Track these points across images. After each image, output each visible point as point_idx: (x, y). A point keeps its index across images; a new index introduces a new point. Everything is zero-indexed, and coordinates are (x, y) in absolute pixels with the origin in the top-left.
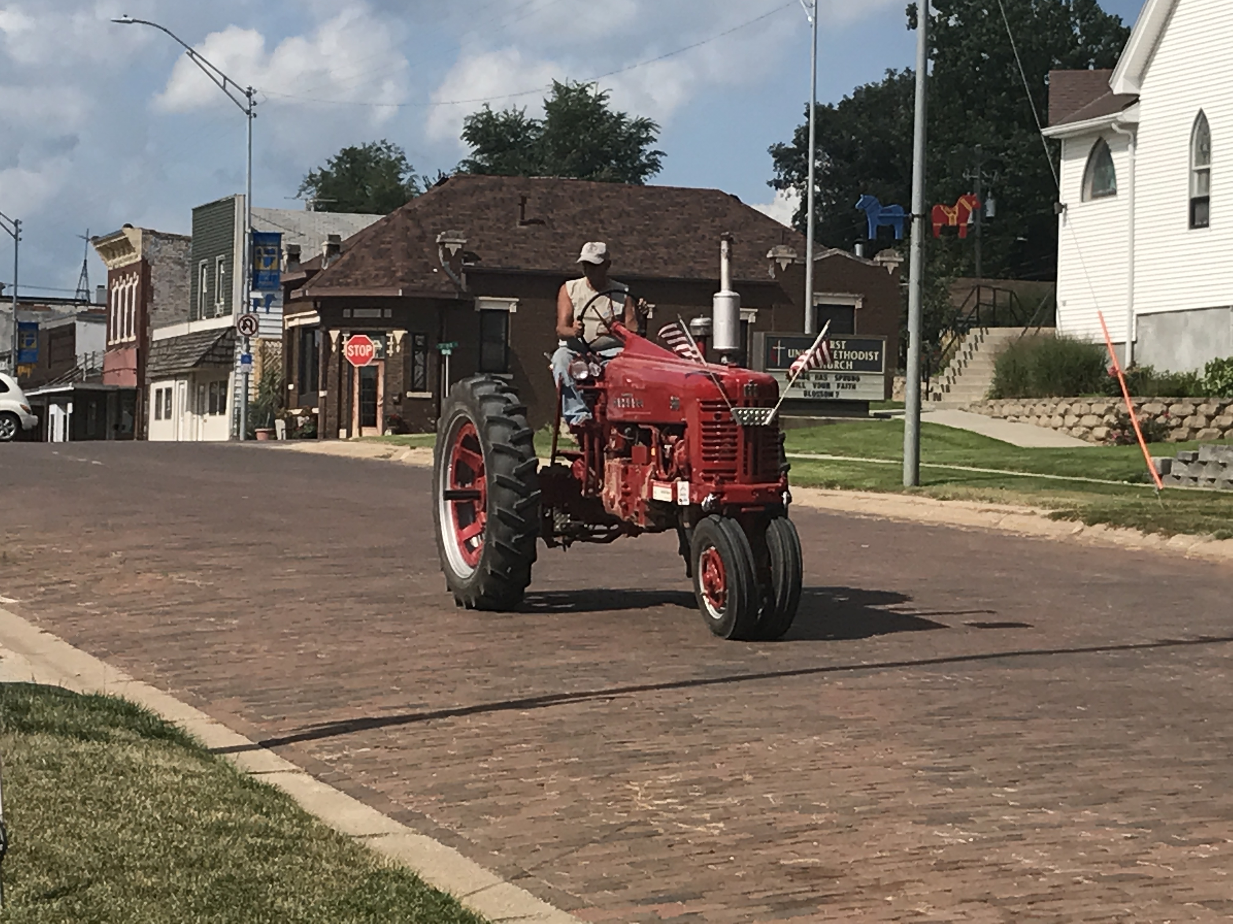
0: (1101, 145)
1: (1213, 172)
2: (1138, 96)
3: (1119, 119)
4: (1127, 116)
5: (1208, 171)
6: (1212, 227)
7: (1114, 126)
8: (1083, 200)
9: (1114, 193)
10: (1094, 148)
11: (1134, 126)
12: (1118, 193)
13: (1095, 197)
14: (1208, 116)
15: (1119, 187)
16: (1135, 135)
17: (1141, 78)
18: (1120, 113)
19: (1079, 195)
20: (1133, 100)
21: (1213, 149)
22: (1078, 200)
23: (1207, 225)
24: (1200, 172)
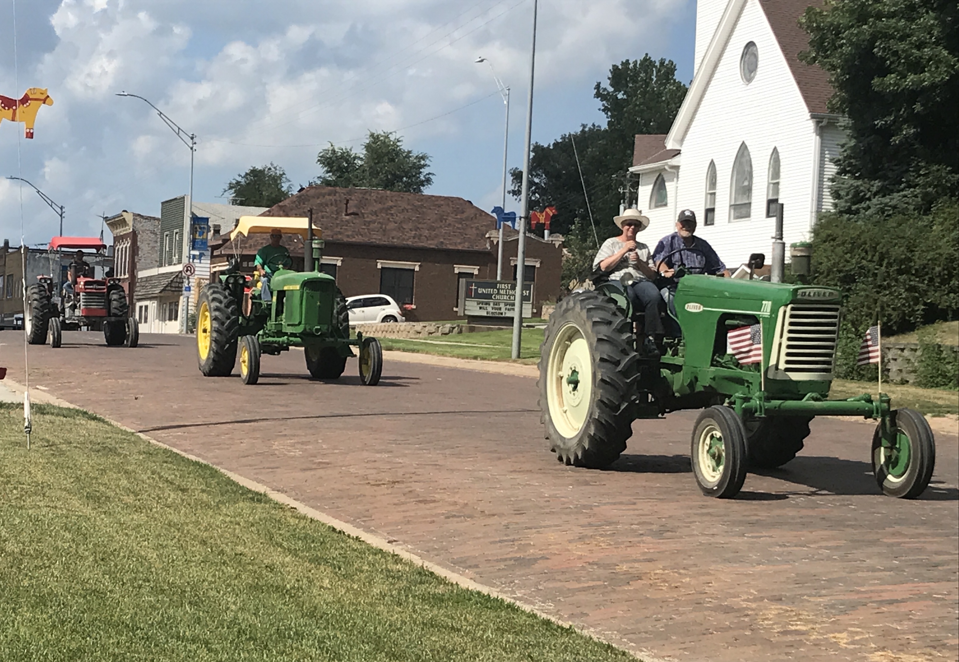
0: (660, 178)
1: (717, 194)
2: (680, 150)
3: (669, 164)
4: (674, 162)
5: (714, 194)
6: (715, 225)
7: (666, 167)
8: (650, 208)
9: (666, 205)
10: (657, 179)
11: (677, 168)
12: (668, 205)
13: (657, 207)
14: (716, 163)
15: (668, 202)
16: (678, 172)
17: (682, 140)
18: (670, 160)
19: (648, 205)
20: (677, 153)
21: (718, 182)
22: (648, 208)
23: (713, 224)
24: (711, 194)
